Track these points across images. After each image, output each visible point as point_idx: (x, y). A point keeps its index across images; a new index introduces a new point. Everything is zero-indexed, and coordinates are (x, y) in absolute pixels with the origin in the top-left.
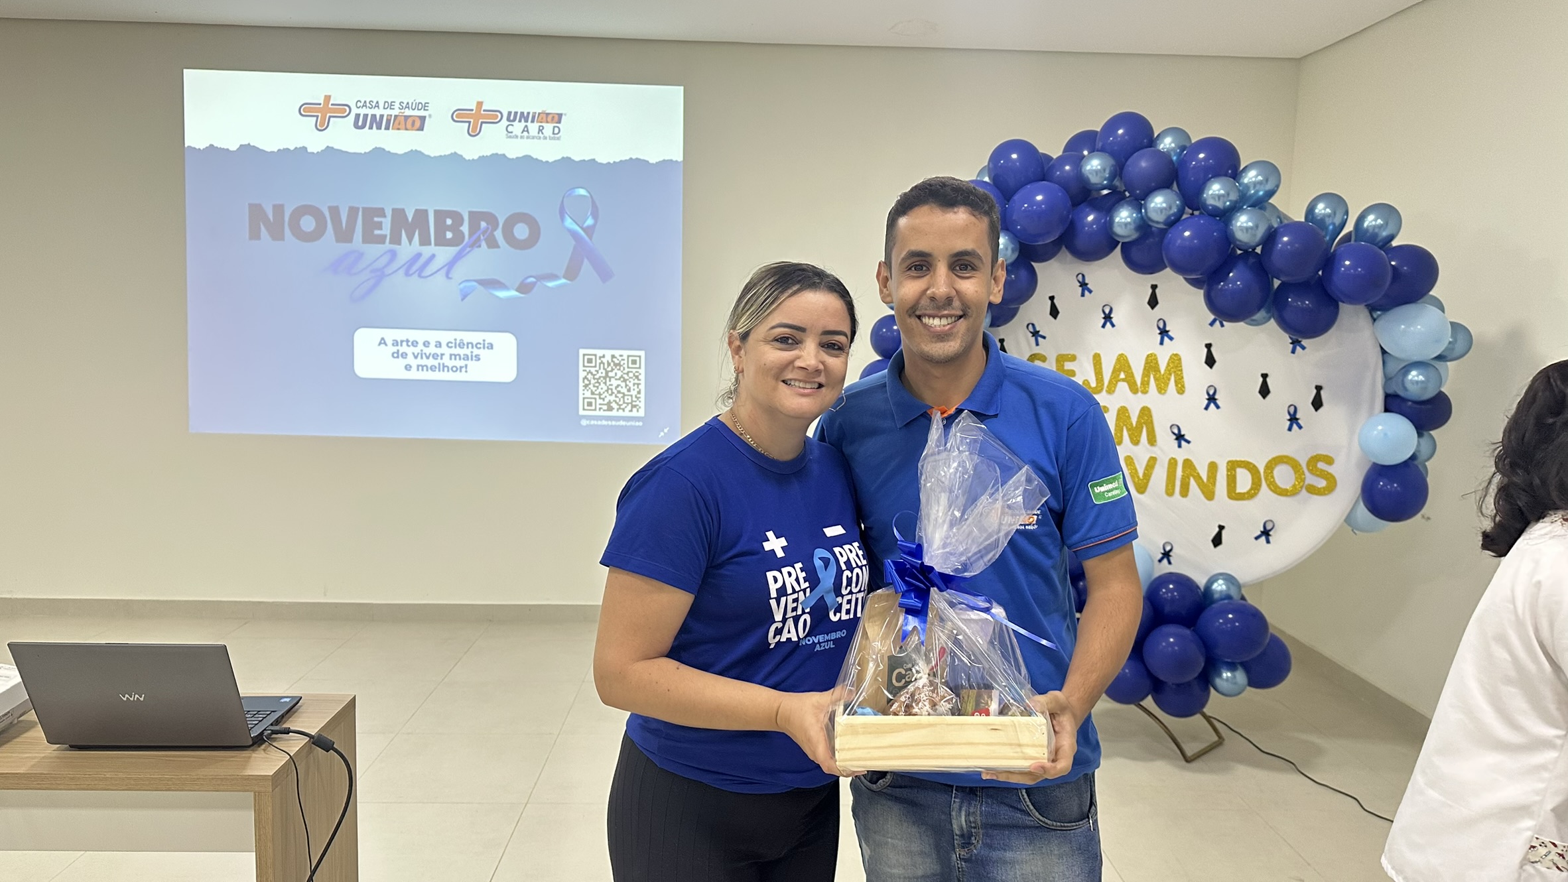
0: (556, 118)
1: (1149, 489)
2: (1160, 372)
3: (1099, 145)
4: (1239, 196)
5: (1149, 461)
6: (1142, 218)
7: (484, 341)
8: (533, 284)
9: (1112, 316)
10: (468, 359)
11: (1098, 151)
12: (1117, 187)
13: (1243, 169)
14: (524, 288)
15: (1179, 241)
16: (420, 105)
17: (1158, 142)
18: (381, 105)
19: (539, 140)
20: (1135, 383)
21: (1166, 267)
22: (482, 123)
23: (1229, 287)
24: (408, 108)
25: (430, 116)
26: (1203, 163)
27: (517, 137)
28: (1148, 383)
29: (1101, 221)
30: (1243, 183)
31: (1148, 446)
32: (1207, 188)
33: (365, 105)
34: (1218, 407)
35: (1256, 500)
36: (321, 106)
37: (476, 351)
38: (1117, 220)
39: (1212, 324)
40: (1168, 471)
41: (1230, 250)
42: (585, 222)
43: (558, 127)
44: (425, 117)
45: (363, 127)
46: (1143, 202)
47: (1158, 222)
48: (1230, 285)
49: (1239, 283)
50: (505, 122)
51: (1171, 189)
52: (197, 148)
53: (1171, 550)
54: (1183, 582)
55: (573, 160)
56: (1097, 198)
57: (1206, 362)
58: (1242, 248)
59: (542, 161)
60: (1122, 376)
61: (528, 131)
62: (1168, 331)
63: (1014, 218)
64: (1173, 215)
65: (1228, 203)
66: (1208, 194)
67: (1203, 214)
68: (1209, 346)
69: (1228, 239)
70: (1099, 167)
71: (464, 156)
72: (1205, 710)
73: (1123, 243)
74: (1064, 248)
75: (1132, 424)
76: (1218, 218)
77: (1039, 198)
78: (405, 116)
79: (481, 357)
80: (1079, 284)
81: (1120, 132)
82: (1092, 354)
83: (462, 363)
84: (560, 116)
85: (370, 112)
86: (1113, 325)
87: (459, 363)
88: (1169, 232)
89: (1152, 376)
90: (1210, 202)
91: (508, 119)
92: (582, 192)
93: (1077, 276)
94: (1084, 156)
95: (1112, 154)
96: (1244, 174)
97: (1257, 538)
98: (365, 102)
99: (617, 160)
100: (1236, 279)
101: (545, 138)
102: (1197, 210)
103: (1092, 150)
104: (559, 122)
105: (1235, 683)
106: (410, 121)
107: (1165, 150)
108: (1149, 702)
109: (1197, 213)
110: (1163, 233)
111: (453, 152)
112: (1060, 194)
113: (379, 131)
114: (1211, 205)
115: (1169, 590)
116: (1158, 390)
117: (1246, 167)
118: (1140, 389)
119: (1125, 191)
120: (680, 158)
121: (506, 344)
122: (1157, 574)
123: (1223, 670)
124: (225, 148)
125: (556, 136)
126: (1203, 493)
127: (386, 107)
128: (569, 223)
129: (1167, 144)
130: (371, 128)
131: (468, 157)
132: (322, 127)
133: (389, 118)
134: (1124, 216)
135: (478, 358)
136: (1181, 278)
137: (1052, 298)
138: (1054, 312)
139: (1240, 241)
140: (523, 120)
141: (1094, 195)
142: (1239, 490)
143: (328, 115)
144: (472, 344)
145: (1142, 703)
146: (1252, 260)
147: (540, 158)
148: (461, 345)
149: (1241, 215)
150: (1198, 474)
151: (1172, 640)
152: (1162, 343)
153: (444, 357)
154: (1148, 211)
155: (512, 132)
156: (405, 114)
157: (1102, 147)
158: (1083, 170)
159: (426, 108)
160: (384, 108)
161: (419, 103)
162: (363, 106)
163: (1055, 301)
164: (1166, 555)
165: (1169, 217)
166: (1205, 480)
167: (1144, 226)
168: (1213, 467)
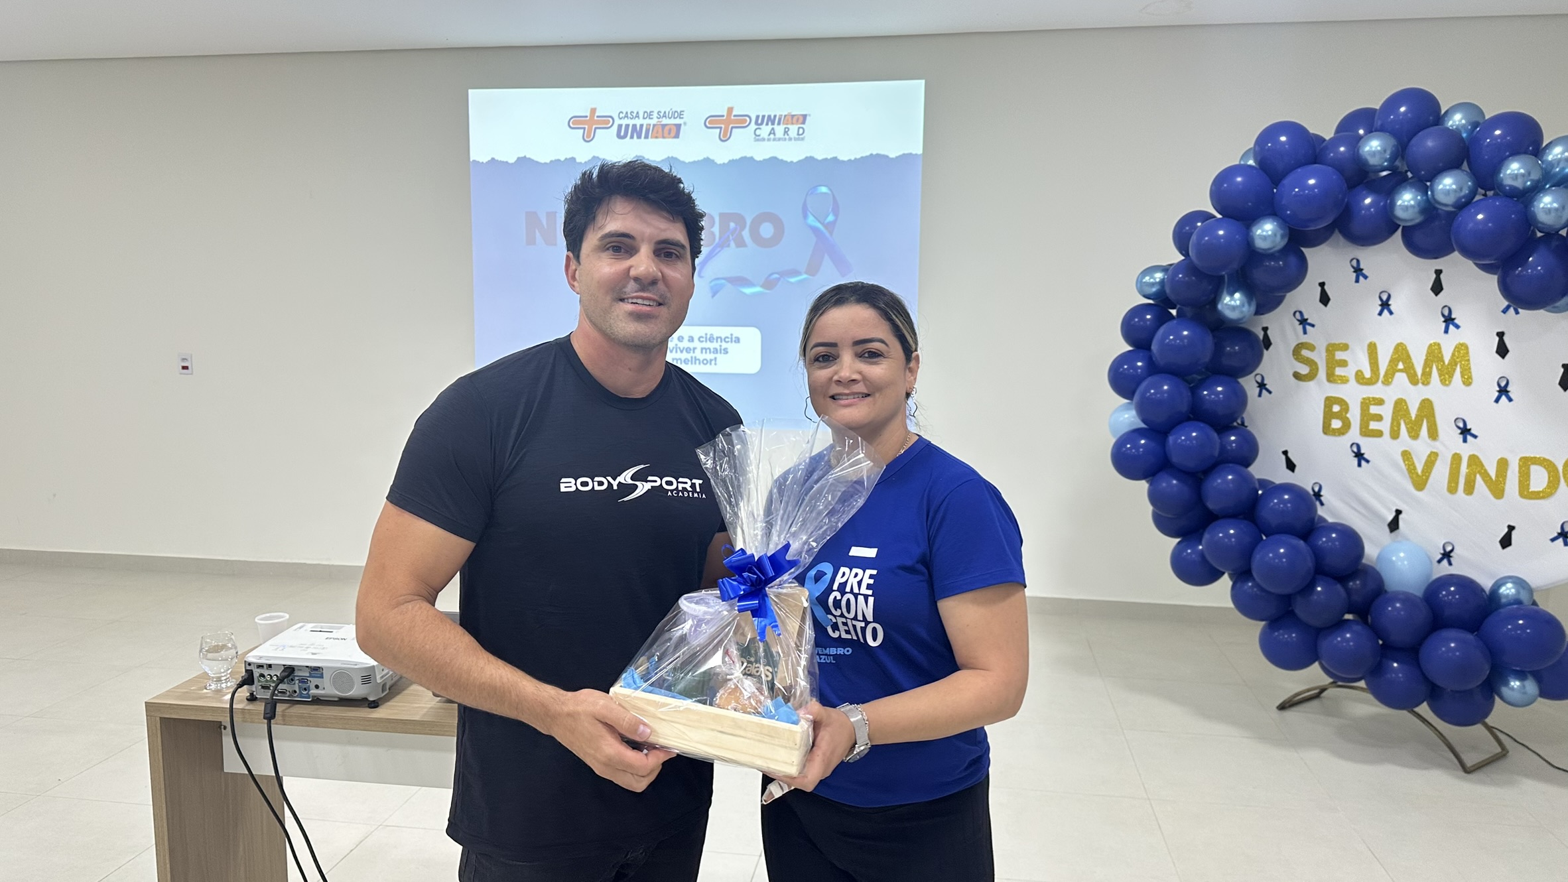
0: (801, 119)
1: (1428, 486)
2: (1444, 363)
3: (1378, 123)
4: (1543, 175)
5: (1429, 456)
6: (1428, 201)
7: (732, 335)
8: (778, 279)
9: (1390, 303)
10: (717, 353)
11: (1376, 131)
12: (1397, 168)
13: (1547, 145)
14: (769, 284)
15: (1471, 225)
16: (676, 114)
17: (1446, 119)
18: (641, 115)
19: (784, 142)
20: (1415, 374)
21: (1453, 251)
22: (732, 128)
23: (1527, 272)
24: (666, 117)
25: (685, 124)
26: (1499, 140)
27: (764, 140)
28: (1430, 374)
29: (1380, 204)
30: (1547, 161)
31: (1429, 441)
32: (1503, 168)
33: (626, 116)
34: (1510, 400)
35: (1552, 500)
36: (588, 118)
37: (724, 345)
38: (1399, 203)
39: (1505, 311)
40: (1451, 468)
41: (1530, 232)
42: (825, 219)
43: (803, 128)
44: (680, 125)
45: (625, 137)
46: (1428, 184)
47: (1446, 205)
48: (1530, 271)
49: (1539, 268)
50: (753, 126)
51: (1461, 169)
52: (481, 161)
53: (1452, 551)
54: (1467, 585)
55: (817, 160)
56: (1374, 181)
57: (1497, 352)
58: (1545, 230)
59: (786, 162)
60: (1401, 366)
61: (774, 134)
62: (1454, 319)
63: (1283, 203)
64: (1464, 197)
65: (1529, 183)
66: (1505, 174)
67: (1498, 195)
68: (1501, 335)
69: (1528, 221)
70: (1379, 148)
71: (716, 161)
72: (1488, 720)
73: (1404, 227)
74: (1337, 231)
75: (1411, 417)
76: (1515, 199)
77: (1312, 182)
78: (663, 125)
79: (729, 350)
80: (1353, 270)
81: (1403, 109)
82: (1367, 342)
83: (712, 356)
84: (805, 117)
85: (631, 122)
86: (1391, 313)
87: (709, 356)
88: (1459, 215)
89: (1434, 367)
90: (1508, 182)
91: (756, 123)
92: (824, 189)
93: (1352, 260)
94: (1361, 137)
95: (1393, 133)
96: (1547, 151)
97: (1553, 540)
98: (627, 113)
99: (858, 157)
100: (1536, 264)
101: (790, 139)
102: (1490, 190)
103: (1370, 130)
104: (804, 123)
105: (1525, 693)
106: (667, 128)
107: (1454, 127)
108: (1424, 709)
109: (1490, 193)
110: (1451, 216)
111: (705, 157)
112: (1334, 177)
113: (639, 140)
114: (1509, 186)
115: (1450, 593)
116: (1441, 381)
117: (1550, 143)
118: (1420, 381)
119: (1406, 171)
120: (920, 151)
121: (751, 337)
122: (1435, 576)
123: (1509, 678)
124: (505, 160)
125: (801, 136)
126: (1491, 490)
127: (645, 116)
128: (811, 220)
129: (1457, 120)
130: (632, 137)
131: (719, 161)
132: (588, 138)
133: (648, 127)
134: (1407, 199)
135: (726, 351)
136: (1471, 262)
137: (1322, 285)
138: (1325, 299)
139: (1541, 223)
140: (770, 123)
141: (1372, 176)
142: (1532, 489)
143: (594, 127)
144: (721, 338)
145: (1416, 709)
146: (1555, 243)
147: (785, 159)
148: (711, 339)
149: (1544, 196)
150: (1486, 470)
151: (1453, 645)
152: (1446, 331)
153: (696, 351)
154: (1436, 193)
155: (759, 136)
156: (662, 123)
157: (1382, 125)
158: (1361, 151)
159: (682, 116)
160: (644, 118)
161: (675, 112)
162: (625, 117)
163: (1326, 287)
164: (1447, 555)
165: (1460, 198)
166: (1494, 478)
167: (1430, 209)
168: (1503, 464)
